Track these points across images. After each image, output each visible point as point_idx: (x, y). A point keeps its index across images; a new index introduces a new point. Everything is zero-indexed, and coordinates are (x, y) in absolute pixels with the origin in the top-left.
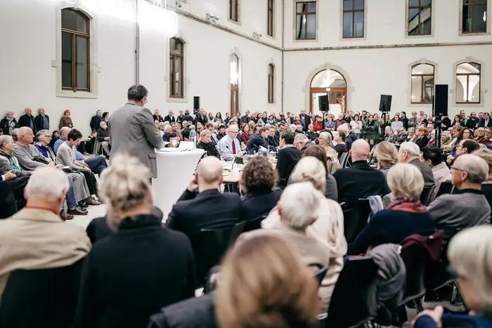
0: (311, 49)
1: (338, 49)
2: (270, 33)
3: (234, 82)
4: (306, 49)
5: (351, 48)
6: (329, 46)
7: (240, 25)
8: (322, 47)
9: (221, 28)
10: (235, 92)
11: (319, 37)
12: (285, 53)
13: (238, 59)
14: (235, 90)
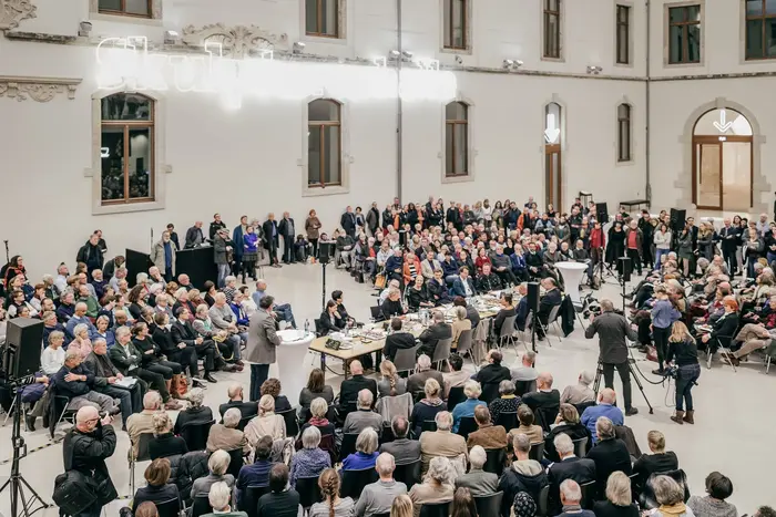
0: (693, 78)
1: (737, 76)
2: (623, 58)
3: (552, 140)
4: (685, 78)
5: (758, 75)
6: (721, 73)
7: (564, 61)
8: (711, 73)
9: (528, 74)
10: (555, 155)
11: (706, 59)
12: (651, 84)
13: (560, 107)
14: (553, 153)
